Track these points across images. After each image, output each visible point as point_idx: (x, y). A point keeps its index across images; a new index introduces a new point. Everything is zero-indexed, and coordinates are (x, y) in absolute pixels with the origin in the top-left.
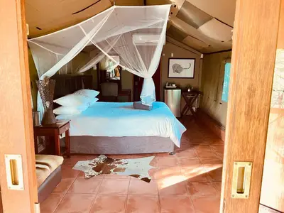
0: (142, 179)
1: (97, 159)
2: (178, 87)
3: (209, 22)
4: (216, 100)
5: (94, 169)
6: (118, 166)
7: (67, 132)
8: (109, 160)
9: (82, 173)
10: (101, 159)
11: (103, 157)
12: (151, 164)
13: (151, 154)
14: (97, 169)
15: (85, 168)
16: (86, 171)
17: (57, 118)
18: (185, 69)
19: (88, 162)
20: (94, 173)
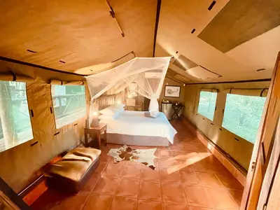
0: (150, 167)
1: (122, 148)
2: (170, 103)
3: (195, 68)
4: (194, 112)
5: (120, 156)
6: (134, 154)
7: (105, 131)
8: (129, 149)
9: (112, 158)
10: (124, 149)
11: (126, 147)
12: (155, 154)
13: (155, 147)
14: (121, 156)
15: (115, 154)
16: (115, 157)
17: (100, 122)
18: (175, 92)
19: (117, 150)
20: (120, 159)
